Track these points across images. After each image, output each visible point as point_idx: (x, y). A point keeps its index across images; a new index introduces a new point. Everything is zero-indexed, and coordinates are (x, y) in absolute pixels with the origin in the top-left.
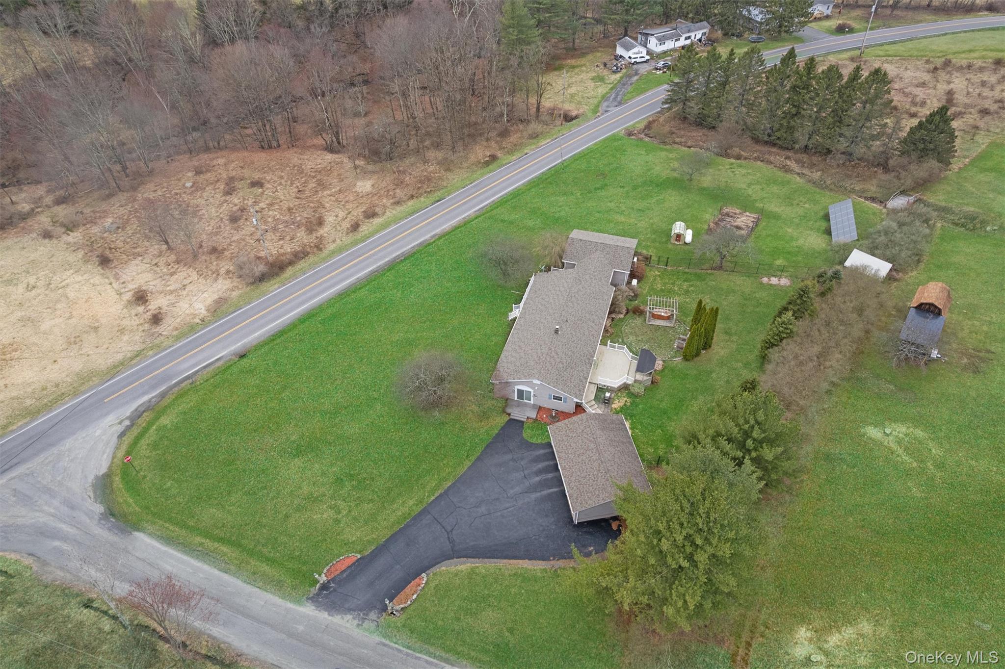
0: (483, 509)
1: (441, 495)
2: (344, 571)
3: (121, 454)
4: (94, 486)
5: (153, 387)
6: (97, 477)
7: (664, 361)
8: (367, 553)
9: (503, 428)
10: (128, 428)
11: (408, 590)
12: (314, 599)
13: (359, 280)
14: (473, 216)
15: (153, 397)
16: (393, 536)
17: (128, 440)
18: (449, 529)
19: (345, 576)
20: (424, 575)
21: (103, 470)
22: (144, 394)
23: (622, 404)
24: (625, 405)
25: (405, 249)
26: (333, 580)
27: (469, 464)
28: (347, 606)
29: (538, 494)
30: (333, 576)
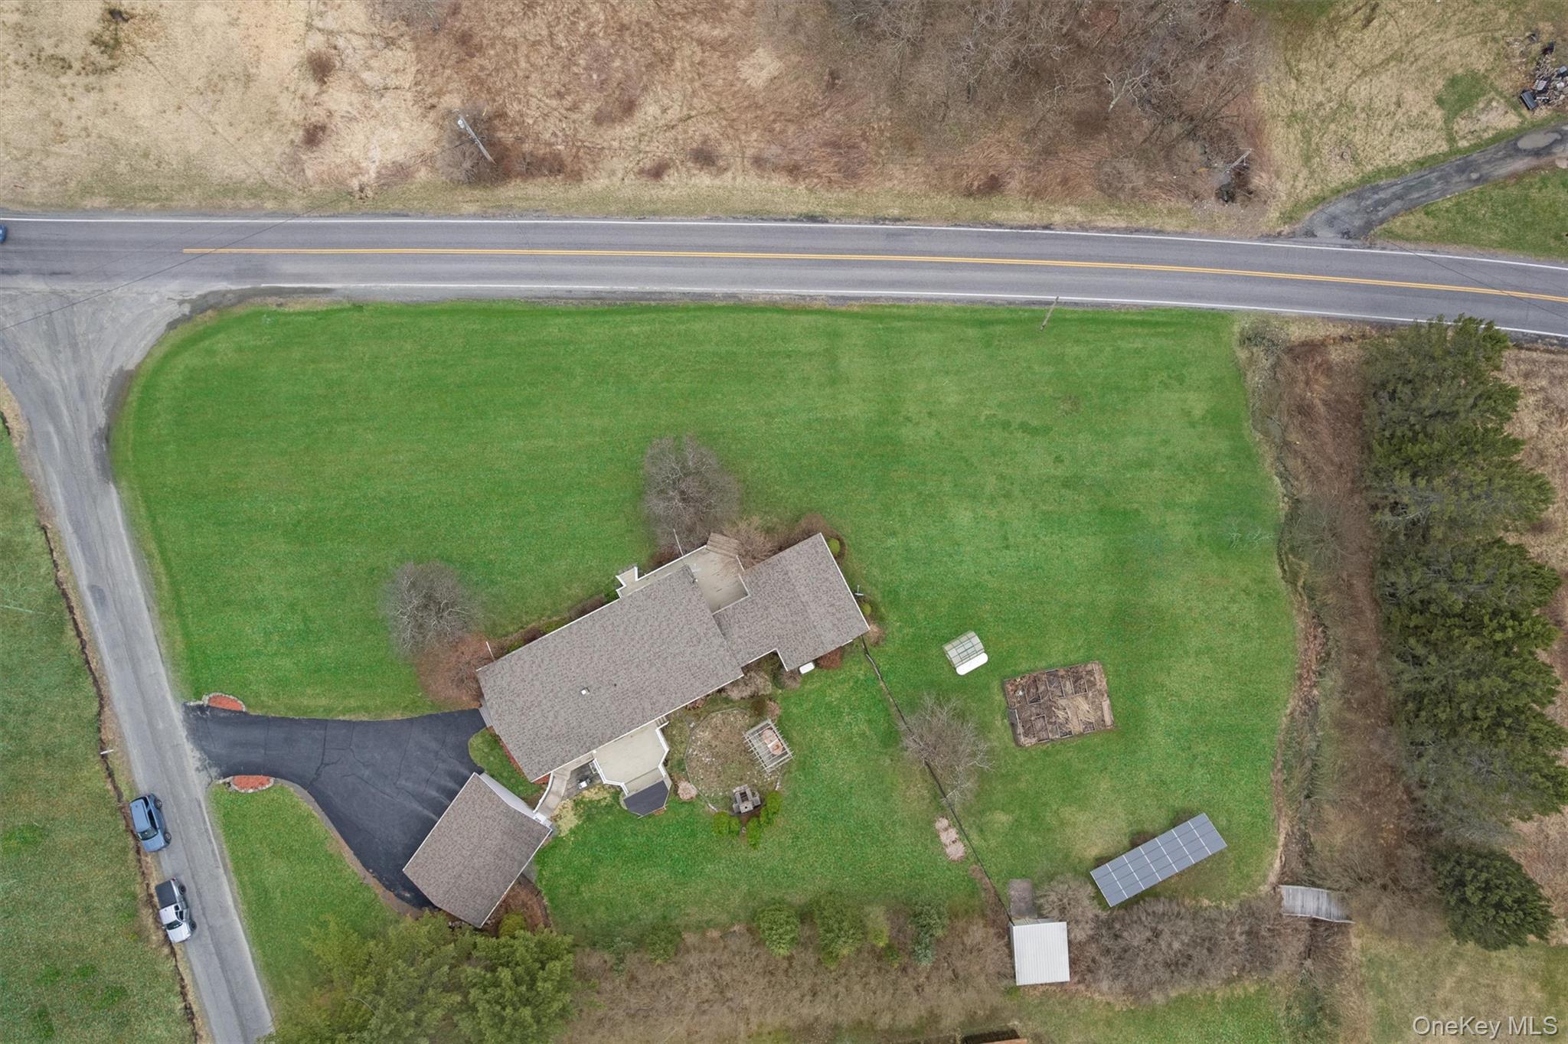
0: (367, 773)
1: (349, 722)
2: (225, 710)
3: (159, 353)
4: (113, 379)
5: (240, 275)
6: (121, 370)
7: (698, 796)
8: (252, 713)
9: (462, 712)
10: (185, 319)
11: (253, 779)
12: (188, 710)
13: (570, 296)
14: (816, 305)
15: (230, 291)
16: (283, 719)
17: (176, 336)
18: (326, 760)
19: (222, 715)
20: (272, 780)
21: (130, 366)
22: (226, 276)
23: (596, 798)
24: (599, 801)
25: (671, 288)
26: (212, 709)
27: (399, 717)
28: (204, 743)
29: (420, 809)
30: (214, 705)
